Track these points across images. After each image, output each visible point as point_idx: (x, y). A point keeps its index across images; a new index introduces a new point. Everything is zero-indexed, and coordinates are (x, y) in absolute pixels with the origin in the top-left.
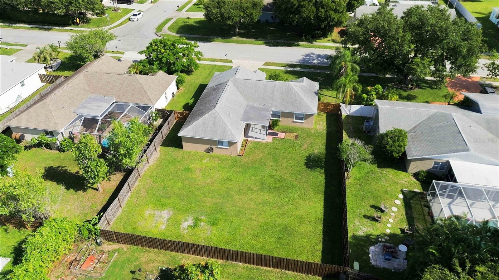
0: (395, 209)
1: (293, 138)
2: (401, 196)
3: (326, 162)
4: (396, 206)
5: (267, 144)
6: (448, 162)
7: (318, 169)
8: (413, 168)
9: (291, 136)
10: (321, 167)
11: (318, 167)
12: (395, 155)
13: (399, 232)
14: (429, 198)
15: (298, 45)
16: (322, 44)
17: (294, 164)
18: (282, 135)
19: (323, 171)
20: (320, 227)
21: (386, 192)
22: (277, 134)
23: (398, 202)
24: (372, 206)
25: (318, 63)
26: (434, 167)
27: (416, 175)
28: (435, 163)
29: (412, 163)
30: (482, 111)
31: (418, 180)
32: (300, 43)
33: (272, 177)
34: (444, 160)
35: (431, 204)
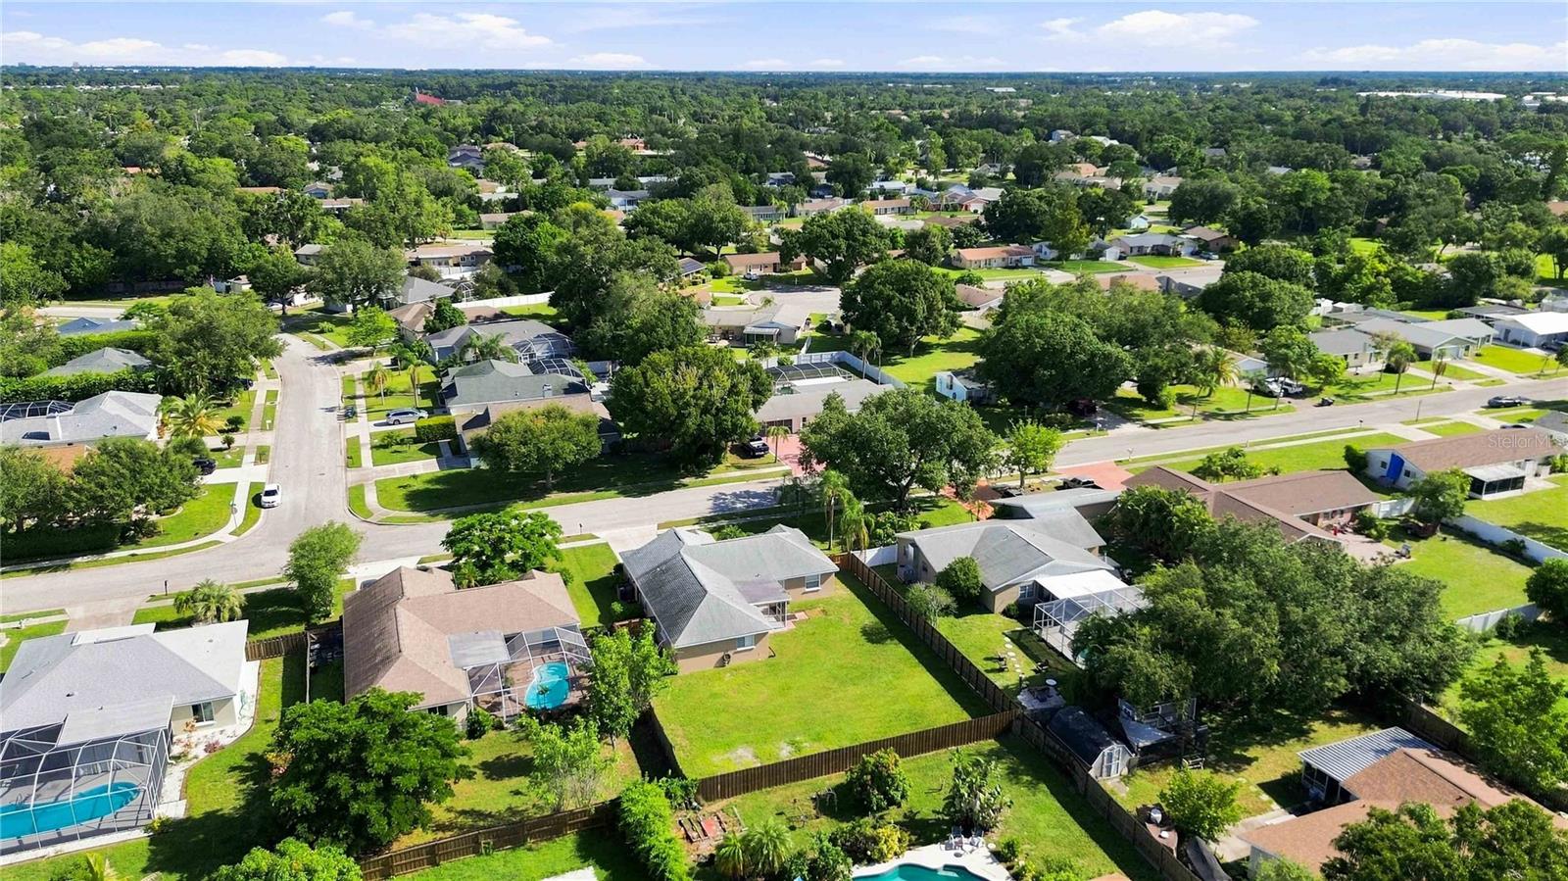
0: (1011, 654)
1: (822, 615)
2: (1007, 639)
3: (890, 631)
4: (1011, 650)
5: (791, 632)
6: (1035, 582)
7: (889, 641)
8: (1002, 602)
9: (816, 613)
10: (891, 638)
11: (886, 639)
12: (973, 591)
13: (1033, 674)
14: (1037, 632)
15: (685, 486)
16: (723, 475)
17: (853, 645)
18: (800, 616)
19: (896, 641)
20: (948, 698)
21: (989, 640)
22: (794, 617)
23: (1010, 646)
24: (987, 659)
25: (747, 507)
26: (1022, 595)
27: (1006, 613)
28: (1023, 588)
29: (997, 597)
30: (1033, 515)
31: (1011, 617)
32: (686, 481)
33: (841, 667)
34: (1029, 581)
35: (1044, 637)
